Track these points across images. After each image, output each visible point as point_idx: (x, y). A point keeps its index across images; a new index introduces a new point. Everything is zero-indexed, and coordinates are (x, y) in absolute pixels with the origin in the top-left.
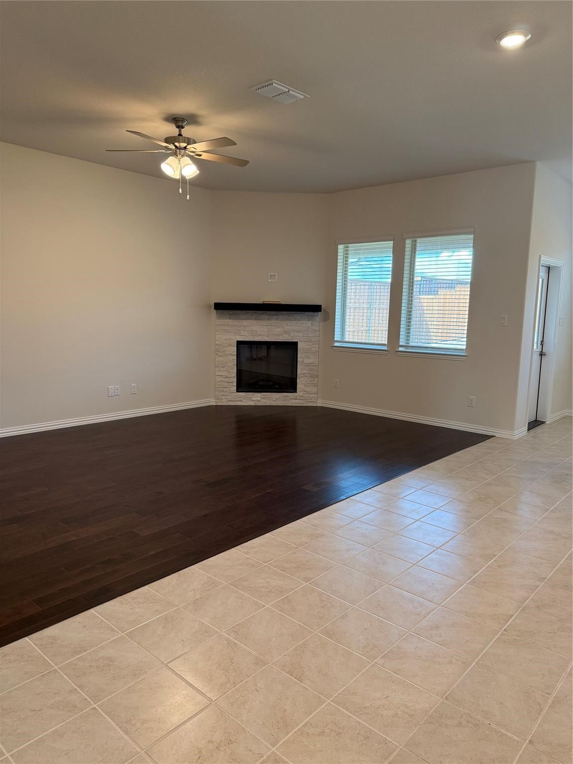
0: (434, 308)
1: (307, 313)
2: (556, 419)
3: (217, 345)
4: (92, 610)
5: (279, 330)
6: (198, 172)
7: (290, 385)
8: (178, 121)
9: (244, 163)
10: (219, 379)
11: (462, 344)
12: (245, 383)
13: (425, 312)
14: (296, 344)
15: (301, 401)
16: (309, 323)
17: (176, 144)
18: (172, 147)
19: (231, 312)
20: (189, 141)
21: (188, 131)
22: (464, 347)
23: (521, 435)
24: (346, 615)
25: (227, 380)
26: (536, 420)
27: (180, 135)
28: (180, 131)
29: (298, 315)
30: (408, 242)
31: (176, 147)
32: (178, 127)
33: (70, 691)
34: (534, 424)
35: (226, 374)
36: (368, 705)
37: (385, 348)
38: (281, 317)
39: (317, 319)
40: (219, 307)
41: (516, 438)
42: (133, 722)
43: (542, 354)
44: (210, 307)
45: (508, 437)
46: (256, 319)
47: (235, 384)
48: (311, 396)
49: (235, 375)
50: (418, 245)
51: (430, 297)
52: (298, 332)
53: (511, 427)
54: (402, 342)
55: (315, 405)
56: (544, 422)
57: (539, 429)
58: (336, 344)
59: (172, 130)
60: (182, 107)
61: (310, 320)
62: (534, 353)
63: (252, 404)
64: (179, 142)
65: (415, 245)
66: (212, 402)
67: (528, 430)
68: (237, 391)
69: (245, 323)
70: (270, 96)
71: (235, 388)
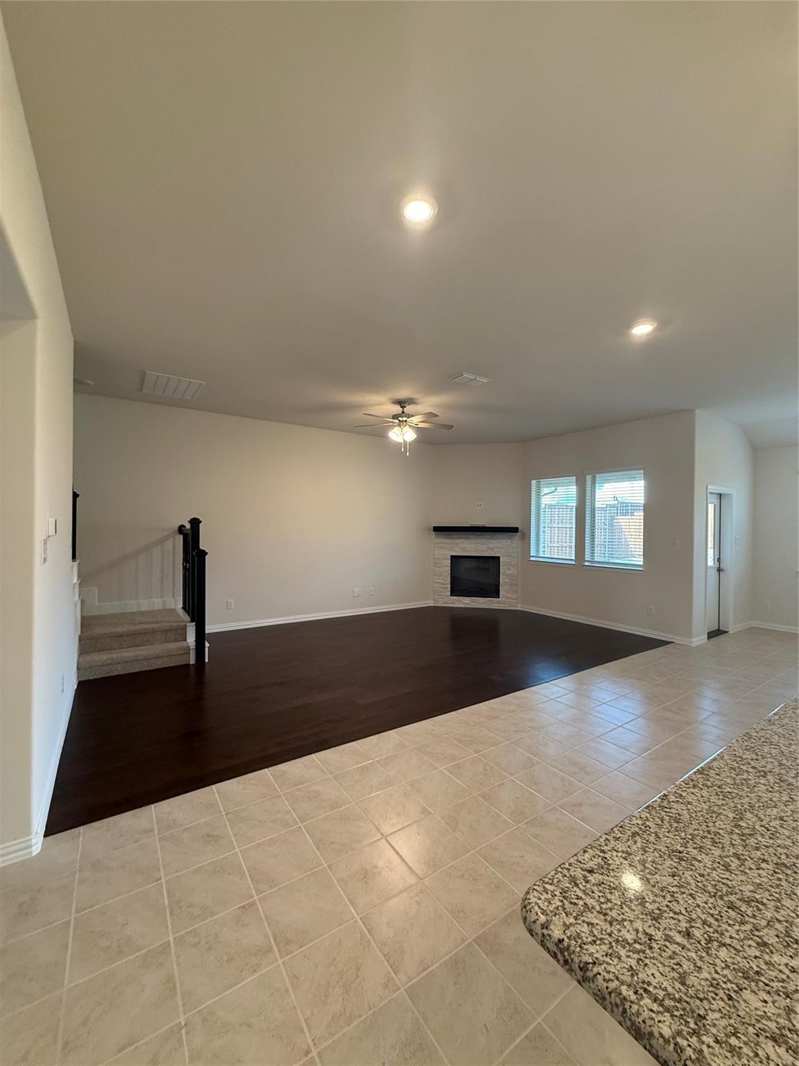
0: (631, 527)
1: (507, 534)
2: (740, 629)
3: (435, 558)
4: (313, 755)
5: (484, 546)
6: (416, 436)
7: (494, 591)
8: (402, 403)
9: (451, 427)
10: (436, 585)
11: (639, 561)
12: (457, 588)
13: (623, 530)
14: (499, 558)
15: (503, 605)
16: (510, 541)
17: (400, 419)
18: (396, 421)
19: (446, 533)
20: (409, 416)
21: (408, 409)
22: (641, 563)
23: (699, 643)
24: (502, 784)
25: (444, 586)
26: (719, 630)
27: (403, 412)
28: (403, 410)
29: (500, 535)
30: (589, 477)
31: (400, 421)
32: (401, 407)
33: (287, 812)
34: (715, 634)
35: (442, 581)
36: (505, 860)
37: (574, 563)
38: (486, 536)
39: (516, 538)
40: (436, 529)
41: (694, 645)
42: (324, 842)
43: (719, 570)
44: (430, 529)
45: (685, 643)
46: (466, 538)
47: (449, 589)
48: (512, 601)
49: (449, 582)
50: (597, 479)
51: (627, 517)
52: (500, 548)
53: (689, 634)
54: (587, 557)
55: (515, 609)
56: (727, 632)
57: (721, 638)
58: (532, 559)
59: (397, 409)
60: (403, 394)
61: (510, 539)
62: (708, 570)
63: (463, 606)
64: (402, 417)
65: (594, 479)
66: (430, 603)
67: (708, 638)
68: (451, 595)
69: (458, 541)
70: (464, 382)
71: (449, 593)
